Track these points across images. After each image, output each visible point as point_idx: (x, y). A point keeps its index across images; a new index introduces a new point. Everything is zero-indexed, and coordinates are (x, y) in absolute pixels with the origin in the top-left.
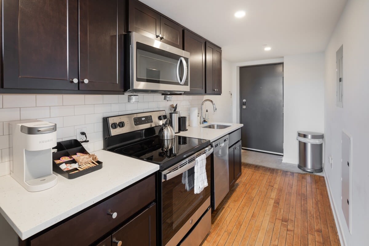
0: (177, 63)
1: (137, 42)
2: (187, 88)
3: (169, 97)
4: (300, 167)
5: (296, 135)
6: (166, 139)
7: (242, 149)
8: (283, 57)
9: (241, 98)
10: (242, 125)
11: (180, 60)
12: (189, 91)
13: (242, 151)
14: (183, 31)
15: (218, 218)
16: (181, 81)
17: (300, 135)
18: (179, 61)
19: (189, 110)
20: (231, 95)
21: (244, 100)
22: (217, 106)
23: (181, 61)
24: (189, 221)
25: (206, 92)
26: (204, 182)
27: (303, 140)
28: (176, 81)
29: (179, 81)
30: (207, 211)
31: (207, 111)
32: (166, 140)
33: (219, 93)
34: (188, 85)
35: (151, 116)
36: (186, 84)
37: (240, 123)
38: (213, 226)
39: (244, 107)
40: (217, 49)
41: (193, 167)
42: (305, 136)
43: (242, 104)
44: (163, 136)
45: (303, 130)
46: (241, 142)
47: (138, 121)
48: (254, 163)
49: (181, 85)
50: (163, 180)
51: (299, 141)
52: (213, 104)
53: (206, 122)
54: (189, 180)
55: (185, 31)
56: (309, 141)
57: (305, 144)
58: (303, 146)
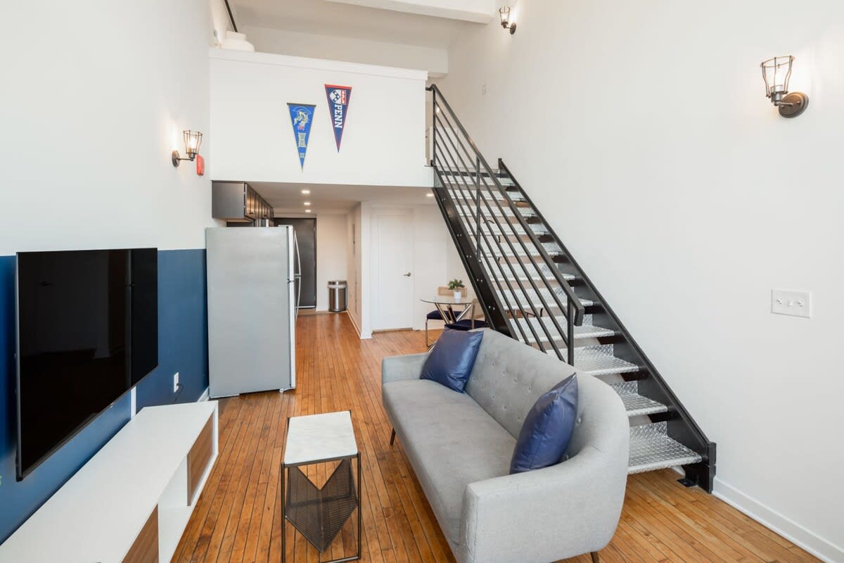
4: (330, 310)
17: (329, 283)
27: (332, 286)
42: (334, 283)
45: (332, 280)
51: (330, 288)
56: (337, 287)
57: (334, 290)
58: (332, 292)
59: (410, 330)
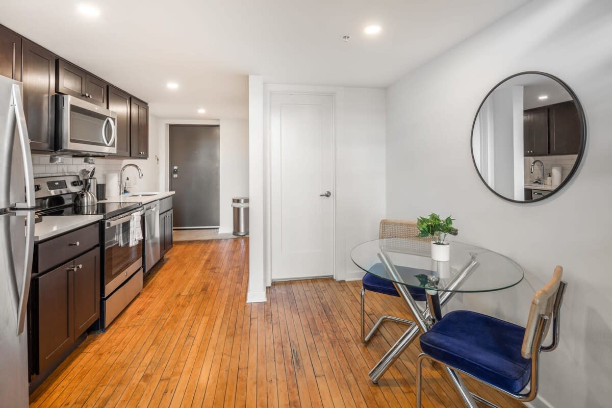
0: (103, 123)
1: (71, 105)
2: (114, 150)
3: (92, 160)
4: (234, 233)
5: (232, 201)
6: (86, 204)
7: (174, 230)
8: (219, 120)
9: (172, 164)
10: (174, 193)
11: (106, 120)
12: (116, 152)
13: (174, 231)
14: (108, 87)
15: (149, 284)
16: (108, 143)
17: (234, 201)
18: (105, 122)
19: (105, 177)
20: (158, 160)
21: (175, 168)
22: (143, 171)
23: (108, 121)
24: (124, 273)
25: (130, 156)
26: (139, 236)
27: (237, 205)
28: (102, 142)
29: (106, 143)
30: (139, 270)
31: (128, 179)
32: (86, 207)
33: (145, 157)
34: (114, 147)
35: (65, 181)
36: (113, 145)
37: (170, 191)
38: (144, 289)
39: (175, 176)
40: (143, 104)
41: (128, 222)
42: (238, 201)
43: (172, 172)
44: (82, 203)
45: (237, 197)
46: (172, 210)
47: (51, 185)
48: (187, 240)
49: (108, 146)
50: (107, 228)
51: (234, 207)
52: (138, 170)
53: (128, 192)
54: (123, 236)
55: (109, 87)
56: (242, 205)
57: (238, 209)
58: (237, 211)
59: (329, 279)
